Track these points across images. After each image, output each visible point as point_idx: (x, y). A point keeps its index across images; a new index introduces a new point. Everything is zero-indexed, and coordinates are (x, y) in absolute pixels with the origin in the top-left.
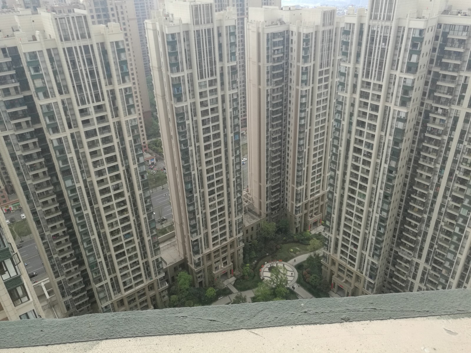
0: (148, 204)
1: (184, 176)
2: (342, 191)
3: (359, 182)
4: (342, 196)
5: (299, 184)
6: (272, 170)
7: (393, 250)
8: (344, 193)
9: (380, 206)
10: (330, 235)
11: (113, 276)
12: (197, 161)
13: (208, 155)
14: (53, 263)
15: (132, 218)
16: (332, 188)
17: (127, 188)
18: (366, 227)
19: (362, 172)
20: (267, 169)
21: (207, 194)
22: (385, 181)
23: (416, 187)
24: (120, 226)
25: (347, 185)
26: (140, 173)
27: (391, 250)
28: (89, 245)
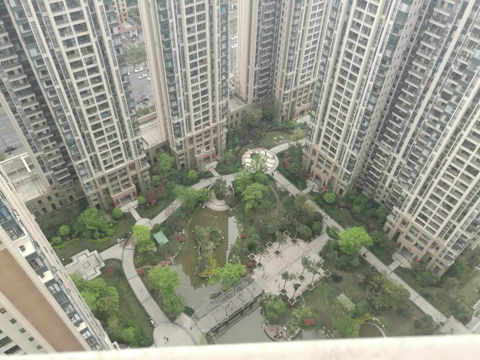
0: (125, 82)
1: (164, 53)
2: (332, 80)
3: (350, 71)
4: (331, 85)
5: (289, 69)
6: (262, 52)
7: (374, 144)
8: (333, 82)
9: (368, 98)
10: (314, 125)
11: (92, 154)
12: (178, 36)
13: (191, 30)
14: (29, 138)
15: (109, 97)
16: (322, 76)
17: (102, 63)
18: (351, 120)
19: (354, 61)
20: (257, 50)
21: (189, 75)
22: (376, 72)
23: (408, 80)
24: (96, 104)
25: (337, 74)
26: (114, 47)
27: (373, 143)
28: (64, 122)
